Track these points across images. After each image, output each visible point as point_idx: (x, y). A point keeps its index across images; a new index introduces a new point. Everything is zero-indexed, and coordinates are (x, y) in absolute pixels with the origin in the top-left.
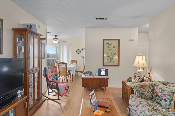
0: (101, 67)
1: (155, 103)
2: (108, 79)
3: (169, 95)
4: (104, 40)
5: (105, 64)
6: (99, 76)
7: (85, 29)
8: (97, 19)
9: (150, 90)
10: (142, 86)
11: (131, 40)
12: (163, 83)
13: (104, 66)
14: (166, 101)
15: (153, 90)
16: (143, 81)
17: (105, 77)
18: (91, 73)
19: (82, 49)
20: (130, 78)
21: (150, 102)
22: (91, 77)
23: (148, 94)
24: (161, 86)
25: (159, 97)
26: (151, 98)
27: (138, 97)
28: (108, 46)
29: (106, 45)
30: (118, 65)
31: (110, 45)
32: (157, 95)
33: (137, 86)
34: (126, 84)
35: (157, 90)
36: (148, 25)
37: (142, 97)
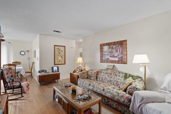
0: (53, 65)
1: (89, 80)
2: (59, 74)
3: (94, 74)
4: (55, 46)
5: (56, 64)
6: (52, 72)
7: (39, 35)
8: (55, 31)
9: (86, 74)
10: (83, 73)
11: (72, 48)
12: (91, 70)
13: (55, 64)
14: (93, 77)
15: (88, 74)
16: (82, 71)
17: (58, 73)
18: (46, 71)
19: (28, 51)
20: (75, 70)
21: (87, 80)
22: (46, 74)
23: (86, 76)
24: (91, 71)
25: (91, 76)
26: (87, 78)
27: (82, 78)
28: (58, 50)
29: (56, 50)
30: (65, 64)
31: (59, 49)
32: (90, 76)
33: (81, 74)
34: (73, 74)
35: (90, 73)
36: (82, 40)
37: (84, 78)
